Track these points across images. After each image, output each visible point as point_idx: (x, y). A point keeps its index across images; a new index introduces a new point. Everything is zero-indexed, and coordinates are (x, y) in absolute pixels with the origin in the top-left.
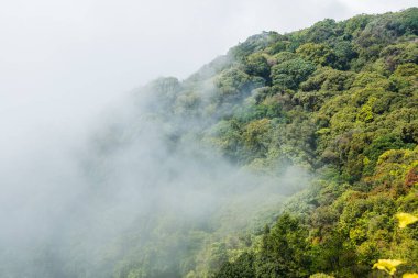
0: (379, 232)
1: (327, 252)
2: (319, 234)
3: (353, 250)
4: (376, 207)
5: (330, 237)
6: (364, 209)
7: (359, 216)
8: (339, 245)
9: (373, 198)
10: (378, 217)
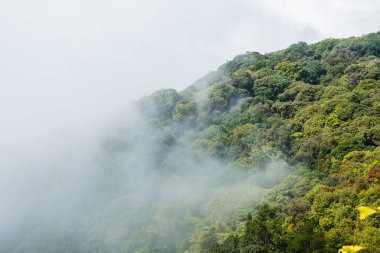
0: (344, 220)
1: (300, 237)
2: (293, 221)
3: (322, 235)
4: (341, 199)
5: (302, 224)
6: (331, 200)
7: (327, 206)
8: (310, 231)
9: (339, 192)
10: (343, 207)
